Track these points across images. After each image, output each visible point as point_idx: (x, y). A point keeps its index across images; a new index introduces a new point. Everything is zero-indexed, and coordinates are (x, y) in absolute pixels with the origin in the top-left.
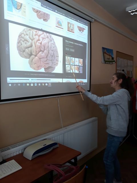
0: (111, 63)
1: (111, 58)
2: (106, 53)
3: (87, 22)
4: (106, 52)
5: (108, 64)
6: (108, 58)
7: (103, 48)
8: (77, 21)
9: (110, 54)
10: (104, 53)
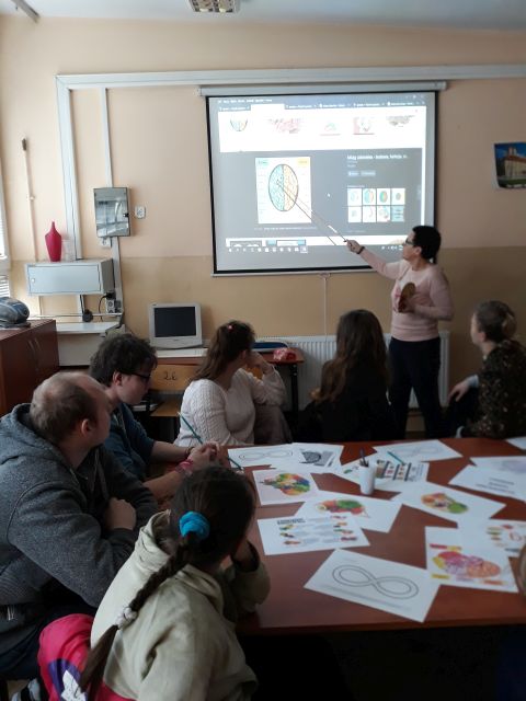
2: (514, 158)
3: (422, 95)
4: (517, 155)
7: (497, 146)
8: (386, 106)
10: (504, 159)
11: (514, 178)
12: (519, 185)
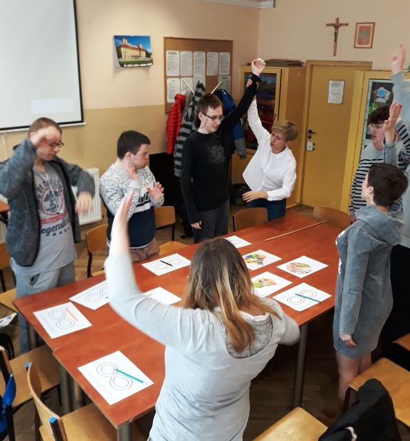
0: (145, 65)
1: (143, 54)
2: (126, 46)
4: (128, 44)
5: (133, 67)
6: (133, 56)
7: (116, 37)
9: (141, 46)
10: (121, 46)
11: (127, 60)
12: (131, 65)
